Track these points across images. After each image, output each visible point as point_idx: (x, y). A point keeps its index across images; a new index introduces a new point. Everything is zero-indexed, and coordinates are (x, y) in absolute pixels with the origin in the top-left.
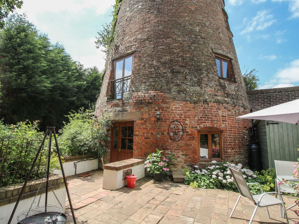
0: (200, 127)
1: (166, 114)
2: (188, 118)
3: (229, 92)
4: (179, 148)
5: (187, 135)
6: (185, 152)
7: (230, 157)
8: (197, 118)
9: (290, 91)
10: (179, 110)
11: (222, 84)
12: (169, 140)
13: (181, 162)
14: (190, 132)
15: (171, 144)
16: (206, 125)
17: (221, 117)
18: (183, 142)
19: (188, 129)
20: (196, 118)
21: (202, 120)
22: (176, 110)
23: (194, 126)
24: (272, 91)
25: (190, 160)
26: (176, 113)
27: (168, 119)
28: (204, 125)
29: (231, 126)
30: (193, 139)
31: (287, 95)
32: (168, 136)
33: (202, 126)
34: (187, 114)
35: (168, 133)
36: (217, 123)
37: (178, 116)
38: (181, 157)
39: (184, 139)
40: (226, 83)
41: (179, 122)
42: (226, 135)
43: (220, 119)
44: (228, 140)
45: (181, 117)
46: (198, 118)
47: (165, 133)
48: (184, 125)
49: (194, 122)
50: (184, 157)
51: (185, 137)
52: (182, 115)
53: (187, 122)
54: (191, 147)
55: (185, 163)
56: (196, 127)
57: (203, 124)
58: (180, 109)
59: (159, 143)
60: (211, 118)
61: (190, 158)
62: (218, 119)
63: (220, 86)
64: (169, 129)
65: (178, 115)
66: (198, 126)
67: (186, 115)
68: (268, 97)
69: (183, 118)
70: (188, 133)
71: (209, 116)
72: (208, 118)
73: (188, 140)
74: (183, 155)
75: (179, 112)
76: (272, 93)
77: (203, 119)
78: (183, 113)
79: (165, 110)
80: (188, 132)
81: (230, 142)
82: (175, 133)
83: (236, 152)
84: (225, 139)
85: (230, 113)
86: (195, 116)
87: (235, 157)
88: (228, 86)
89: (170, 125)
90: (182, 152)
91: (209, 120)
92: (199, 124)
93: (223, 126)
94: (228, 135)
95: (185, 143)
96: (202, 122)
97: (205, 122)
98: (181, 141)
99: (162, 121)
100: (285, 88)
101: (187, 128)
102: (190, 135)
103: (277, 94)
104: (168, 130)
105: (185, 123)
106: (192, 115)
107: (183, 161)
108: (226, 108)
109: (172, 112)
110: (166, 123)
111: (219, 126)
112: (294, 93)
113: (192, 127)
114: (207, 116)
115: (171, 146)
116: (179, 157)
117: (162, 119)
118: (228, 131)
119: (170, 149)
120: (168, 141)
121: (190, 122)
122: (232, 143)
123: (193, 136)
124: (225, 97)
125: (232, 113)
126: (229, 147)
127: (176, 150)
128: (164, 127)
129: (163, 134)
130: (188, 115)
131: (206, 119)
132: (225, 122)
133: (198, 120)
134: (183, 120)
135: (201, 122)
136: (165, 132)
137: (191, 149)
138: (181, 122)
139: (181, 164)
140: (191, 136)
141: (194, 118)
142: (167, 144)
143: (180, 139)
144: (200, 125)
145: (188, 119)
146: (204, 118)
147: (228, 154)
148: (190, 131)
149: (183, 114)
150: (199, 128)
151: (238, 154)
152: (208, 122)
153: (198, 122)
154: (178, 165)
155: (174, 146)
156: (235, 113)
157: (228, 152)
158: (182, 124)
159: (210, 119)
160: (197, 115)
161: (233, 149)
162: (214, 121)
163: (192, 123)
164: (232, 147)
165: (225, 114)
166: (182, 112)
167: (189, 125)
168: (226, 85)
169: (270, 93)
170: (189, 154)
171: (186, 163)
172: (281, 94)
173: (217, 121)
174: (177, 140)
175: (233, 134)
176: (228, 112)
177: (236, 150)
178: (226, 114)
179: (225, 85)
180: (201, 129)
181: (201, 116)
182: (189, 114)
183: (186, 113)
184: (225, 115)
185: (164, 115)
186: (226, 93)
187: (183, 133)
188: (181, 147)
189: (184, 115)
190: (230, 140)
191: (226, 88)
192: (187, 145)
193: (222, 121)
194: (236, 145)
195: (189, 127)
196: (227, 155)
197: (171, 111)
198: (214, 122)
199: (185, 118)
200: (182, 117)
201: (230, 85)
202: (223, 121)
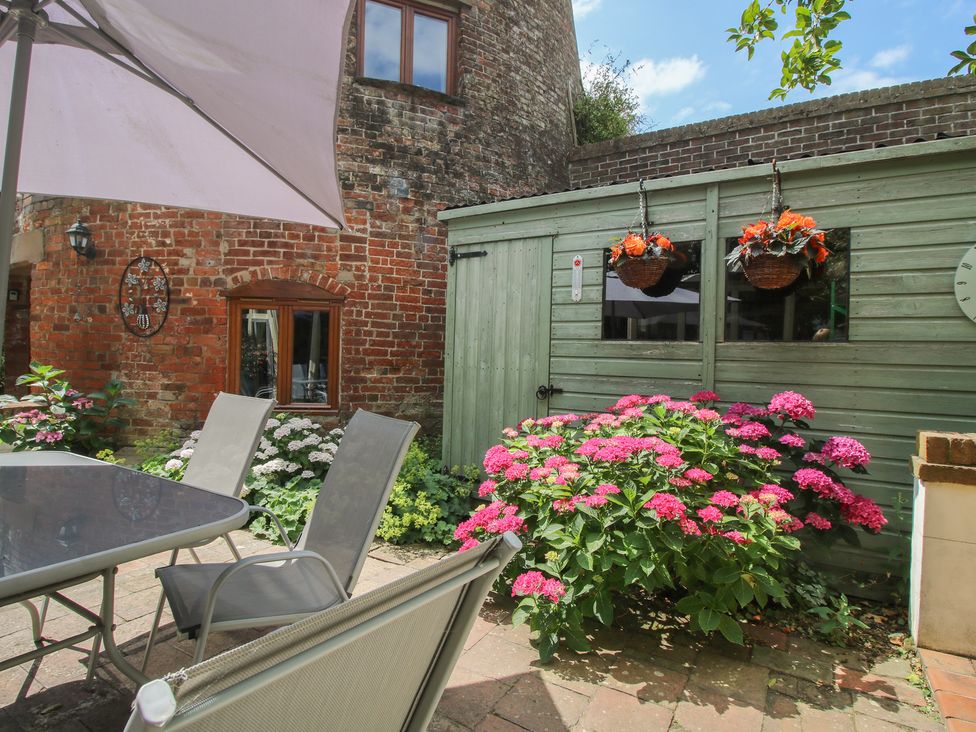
0: (235, 280)
1: (114, 231)
2: (190, 244)
3: (398, 140)
4: (156, 363)
5: (184, 312)
6: (173, 376)
7: (375, 398)
8: (226, 245)
9: (716, 136)
10: (157, 217)
11: (366, 106)
12: (123, 334)
13: (159, 413)
14: (195, 303)
15: (130, 350)
16: (263, 275)
17: (338, 243)
18: (168, 339)
19: (188, 291)
20: (224, 247)
21: (247, 253)
22: (147, 216)
23: (213, 278)
24: (650, 144)
25: (192, 405)
26: (147, 227)
27: (120, 253)
28: (254, 273)
29: (390, 280)
30: (207, 326)
31: (701, 156)
32: (117, 320)
33: (245, 275)
34: (186, 231)
35: (119, 307)
36: (313, 264)
37: (152, 241)
38: (159, 396)
39: (172, 329)
40: (389, 102)
41: (157, 264)
42: (359, 313)
43: (329, 249)
44: (370, 333)
45: (163, 244)
46: (231, 244)
47: (110, 307)
48: (172, 272)
49: (212, 262)
50: (169, 395)
51: (176, 320)
52: (166, 235)
53: (183, 262)
54: (198, 359)
55: (174, 418)
56: (218, 282)
57: (252, 269)
58: (159, 212)
59: (91, 343)
60: (286, 245)
61: (194, 399)
62: (319, 248)
63: (351, 116)
64: (120, 291)
65: (154, 234)
66: (229, 279)
67: (183, 234)
68: (636, 167)
69: (170, 245)
70: (185, 306)
71: (276, 236)
72: (271, 244)
73: (188, 331)
74: (166, 387)
75: (155, 222)
76: (651, 149)
77: (252, 249)
78: (171, 226)
79: (111, 219)
80: (187, 301)
81: (374, 343)
82: (142, 307)
83: (414, 381)
84: (353, 328)
85: (385, 227)
86: (219, 236)
87: (402, 398)
88: (400, 115)
89: (124, 275)
90: (164, 377)
91: (275, 254)
92: (232, 271)
93: (346, 277)
94: (368, 315)
95: (174, 341)
96: (247, 263)
97: (260, 263)
98: (160, 336)
99: (102, 259)
100: (699, 125)
101: (186, 286)
102: (194, 311)
103: (669, 155)
104: (120, 296)
105: (176, 264)
106: (206, 234)
107: (167, 409)
108: (369, 206)
109: (134, 225)
110: (115, 267)
111: (325, 279)
112: (729, 144)
113: (205, 283)
114: (269, 235)
115: (130, 354)
116: (153, 396)
117: (102, 253)
118: (371, 297)
119: (126, 366)
120: (119, 338)
121: (198, 263)
122: (391, 344)
123: (207, 316)
124: (373, 162)
125: (401, 227)
126: (371, 363)
127: (145, 368)
128: (107, 283)
129: (102, 310)
130: (191, 234)
131: (266, 248)
132: (354, 263)
133: (230, 253)
134: (170, 254)
135: (240, 262)
136: (110, 301)
137: (197, 364)
138: (163, 261)
139: (161, 420)
140: (199, 318)
141: (217, 244)
142: (116, 346)
143: (156, 327)
144: (238, 274)
145: (188, 251)
146: (254, 244)
147: (365, 389)
148: (194, 295)
149: (172, 230)
150: (230, 285)
151: (418, 390)
152: (270, 263)
153: (227, 262)
154: (151, 425)
155: (136, 356)
156: (421, 230)
157: (364, 380)
158: (167, 270)
159: (282, 250)
160: (228, 234)
161: (396, 370)
162: (302, 256)
163: (207, 268)
164: (390, 363)
165: (358, 230)
166: (167, 221)
167: (191, 272)
168: (392, 112)
169: (644, 150)
170: (188, 384)
171: (178, 419)
172: (684, 152)
173: (316, 257)
174: (148, 333)
175: (398, 312)
176: (378, 223)
177: (410, 371)
178: (364, 231)
179: (383, 113)
180: (238, 290)
181: (244, 238)
182: (196, 228)
183: (182, 225)
184: (358, 234)
185: (108, 237)
186: (382, 146)
187: (167, 307)
188: (163, 359)
189: (175, 234)
190: (379, 334)
191: (389, 122)
192: (184, 351)
193: (341, 260)
194: (412, 354)
195: (193, 282)
196: (356, 389)
197: (130, 222)
198: (301, 261)
199: (180, 248)
200: (168, 241)
201: (413, 110)
202: (344, 257)
